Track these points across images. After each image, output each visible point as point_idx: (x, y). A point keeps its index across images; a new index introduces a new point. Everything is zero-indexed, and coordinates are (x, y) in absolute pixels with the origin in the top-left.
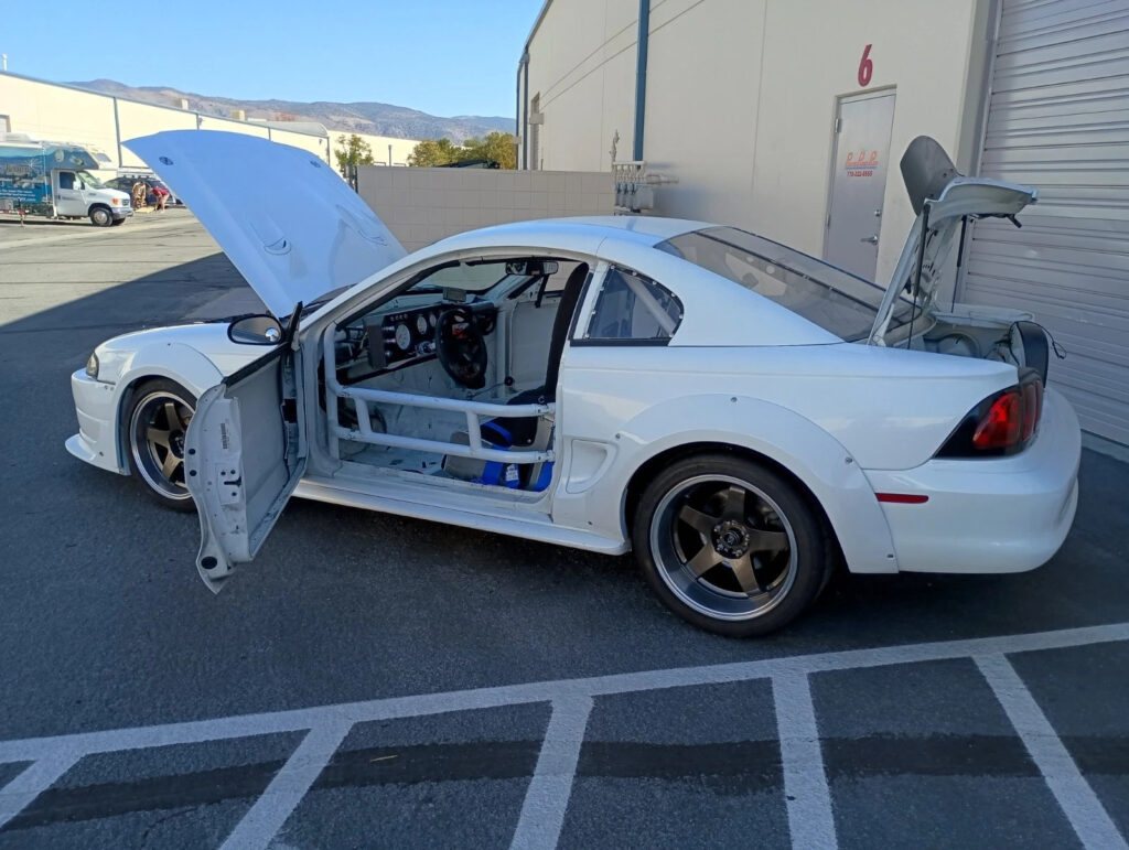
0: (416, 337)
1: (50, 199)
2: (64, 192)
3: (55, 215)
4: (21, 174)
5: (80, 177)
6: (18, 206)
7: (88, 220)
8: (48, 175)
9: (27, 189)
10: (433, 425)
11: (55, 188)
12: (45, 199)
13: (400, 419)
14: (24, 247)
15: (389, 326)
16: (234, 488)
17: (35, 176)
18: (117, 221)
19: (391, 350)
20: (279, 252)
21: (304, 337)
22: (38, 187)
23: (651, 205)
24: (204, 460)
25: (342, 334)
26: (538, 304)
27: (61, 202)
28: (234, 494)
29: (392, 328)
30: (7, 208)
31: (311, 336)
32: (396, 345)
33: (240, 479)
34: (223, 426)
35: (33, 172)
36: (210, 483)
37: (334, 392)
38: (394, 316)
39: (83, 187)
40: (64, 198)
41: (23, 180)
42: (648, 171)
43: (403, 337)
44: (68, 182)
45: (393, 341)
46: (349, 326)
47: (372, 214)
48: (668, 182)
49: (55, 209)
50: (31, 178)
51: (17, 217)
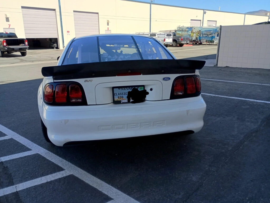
3: (215, 43)
6: (206, 41)
8: (215, 34)
9: (210, 37)
11: (216, 37)
12: (213, 39)
22: (212, 37)
35: (212, 33)
49: (215, 42)
50: (211, 35)
51: (205, 44)
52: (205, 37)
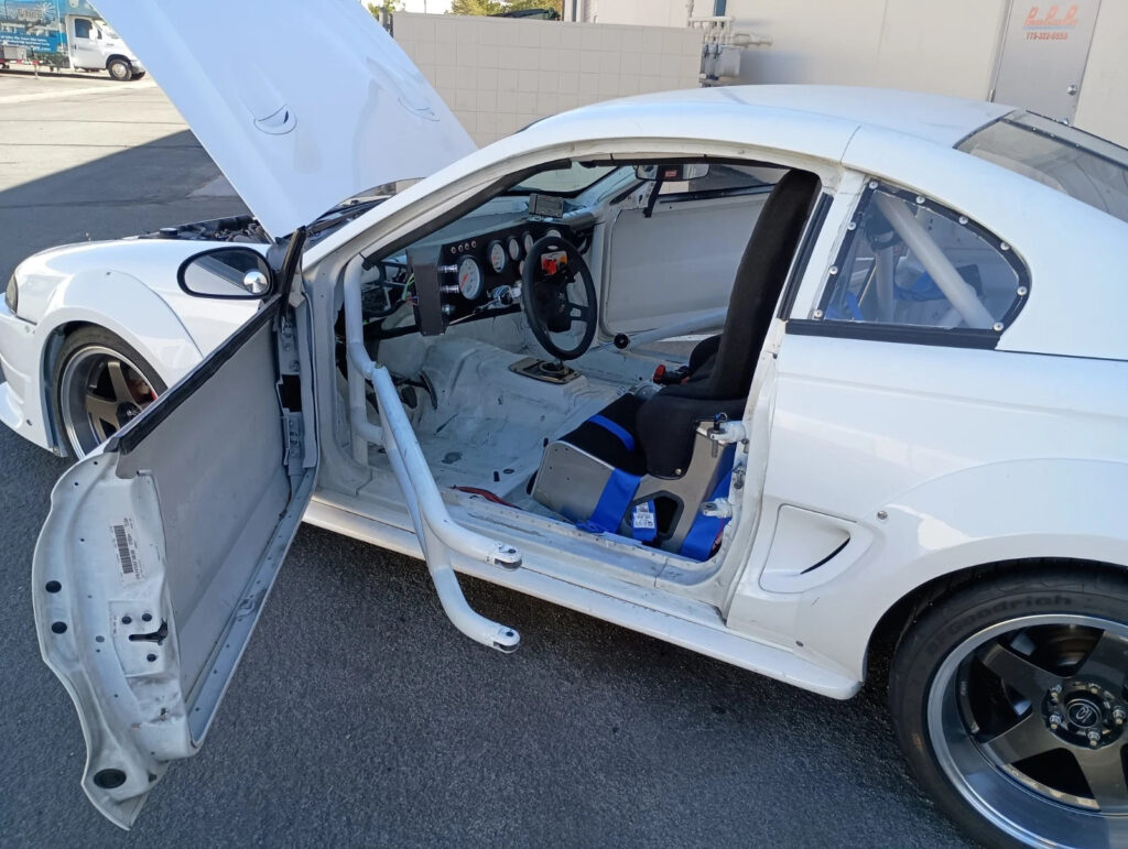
0: (490, 277)
1: (66, 49)
2: (80, 41)
3: (72, 66)
4: (34, 20)
5: (97, 26)
6: (31, 55)
7: (106, 73)
8: (62, 21)
9: (42, 36)
10: (505, 400)
11: (71, 38)
12: (61, 49)
13: (457, 388)
14: (33, 102)
15: (449, 264)
16: (152, 646)
17: (48, 22)
18: (137, 76)
19: (451, 304)
20: (276, 130)
21: (312, 277)
22: (53, 35)
23: (737, 71)
24: (83, 598)
25: (374, 273)
26: (648, 212)
27: (78, 52)
28: (152, 658)
29: (453, 268)
30: (20, 58)
31: (323, 275)
32: (460, 295)
33: (164, 626)
34: (120, 531)
35: (47, 19)
36: (100, 639)
37: (360, 371)
38: (456, 244)
39: (100, 37)
40: (80, 48)
41: (36, 27)
42: (736, 30)
43: (470, 280)
44: (84, 30)
45: (455, 289)
46: (384, 260)
47: (415, 70)
48: (758, 44)
49: (71, 60)
50: (44, 25)
51: (31, 68)
52: (12, 35)
